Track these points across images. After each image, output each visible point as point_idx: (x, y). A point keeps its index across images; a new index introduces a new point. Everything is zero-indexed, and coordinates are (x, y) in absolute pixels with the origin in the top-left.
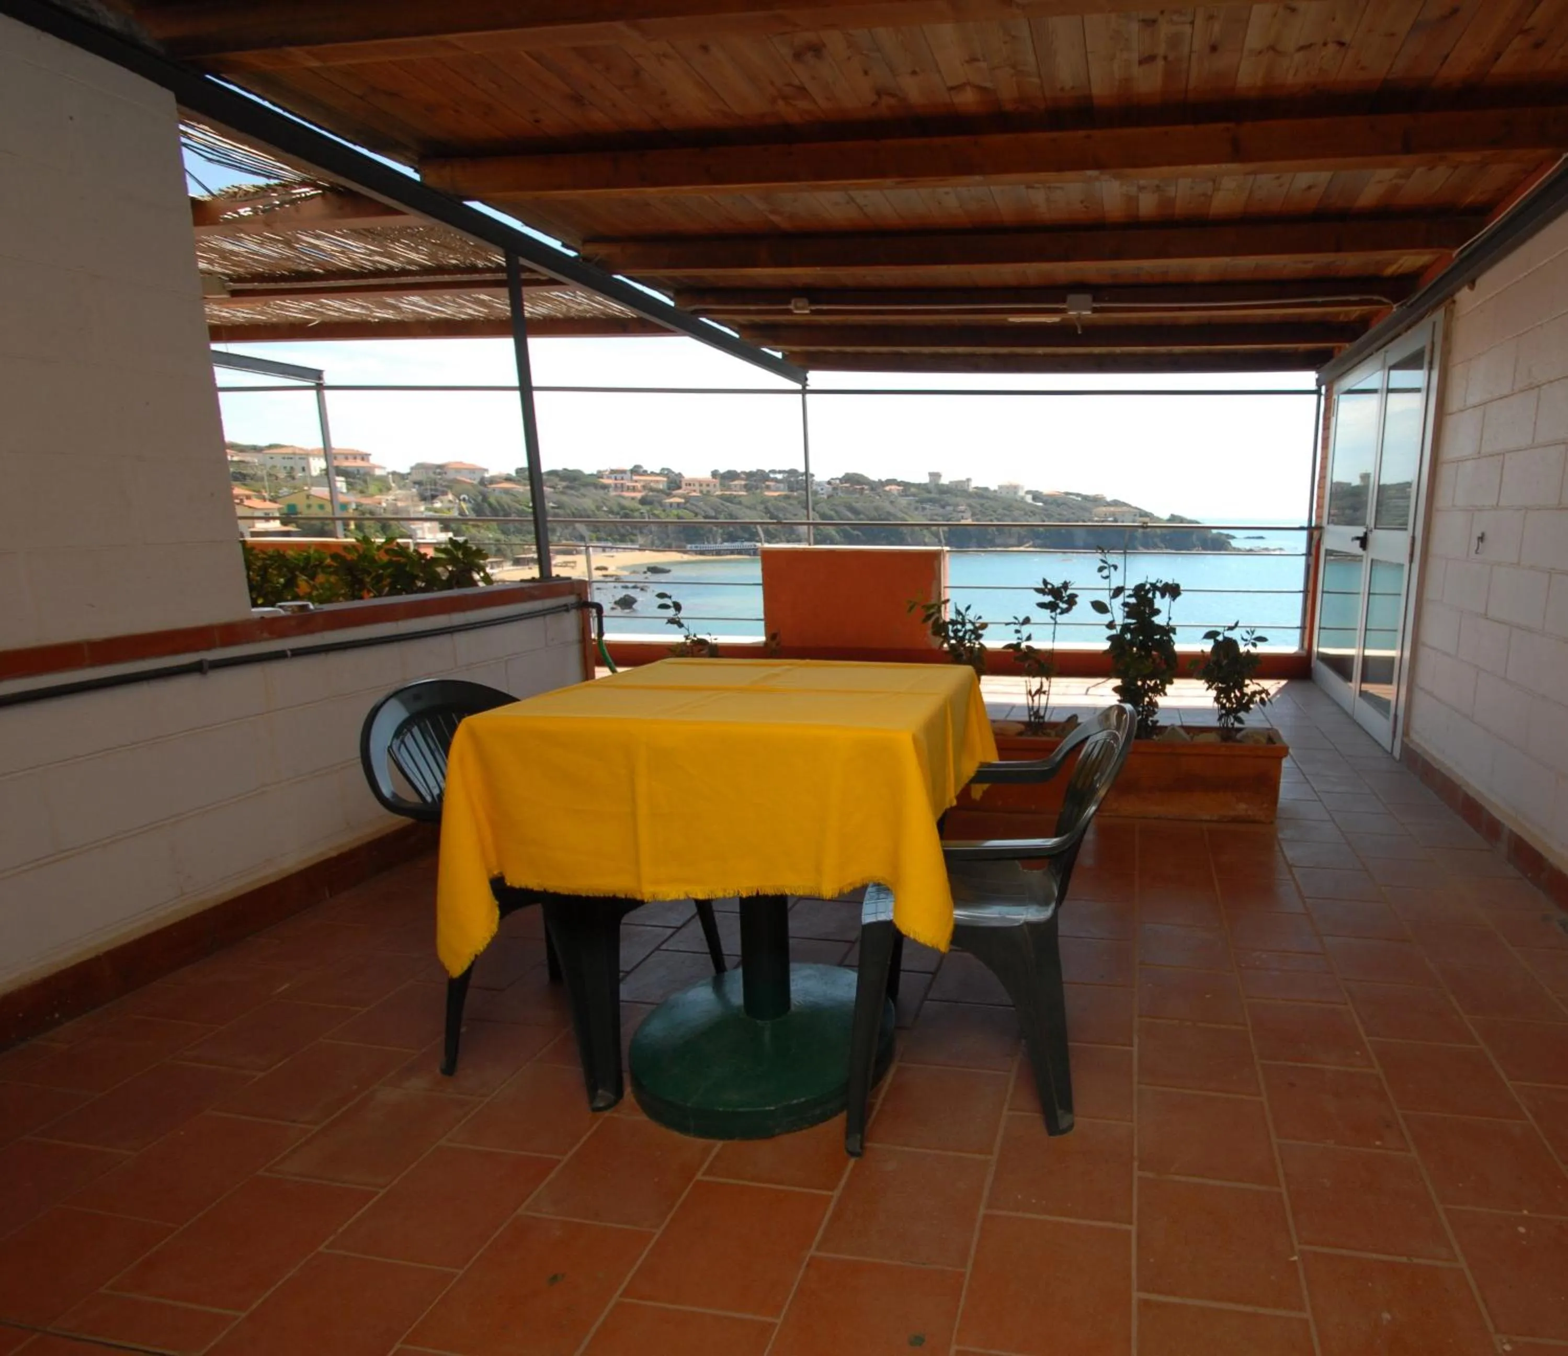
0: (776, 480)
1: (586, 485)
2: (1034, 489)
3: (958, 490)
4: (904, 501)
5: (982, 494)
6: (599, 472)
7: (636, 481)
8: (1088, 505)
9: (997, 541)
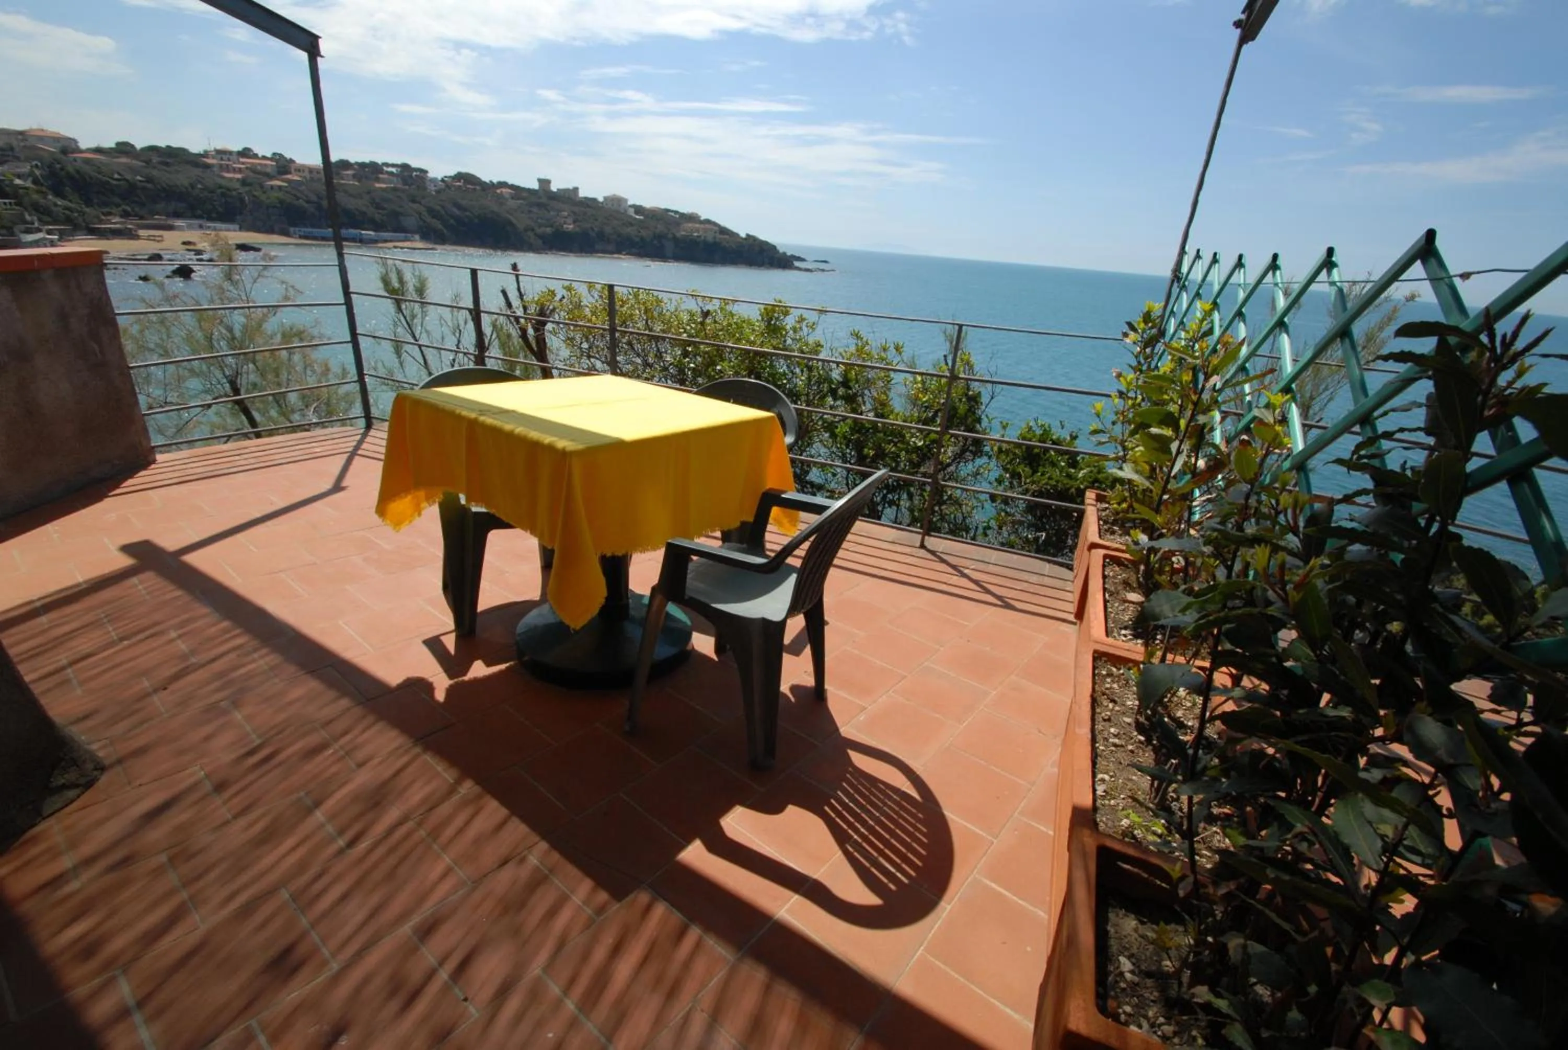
0: (389, 173)
1: (186, 162)
2: (636, 203)
3: (569, 197)
4: (513, 204)
5: (590, 203)
6: (206, 152)
7: (240, 163)
9: (597, 247)
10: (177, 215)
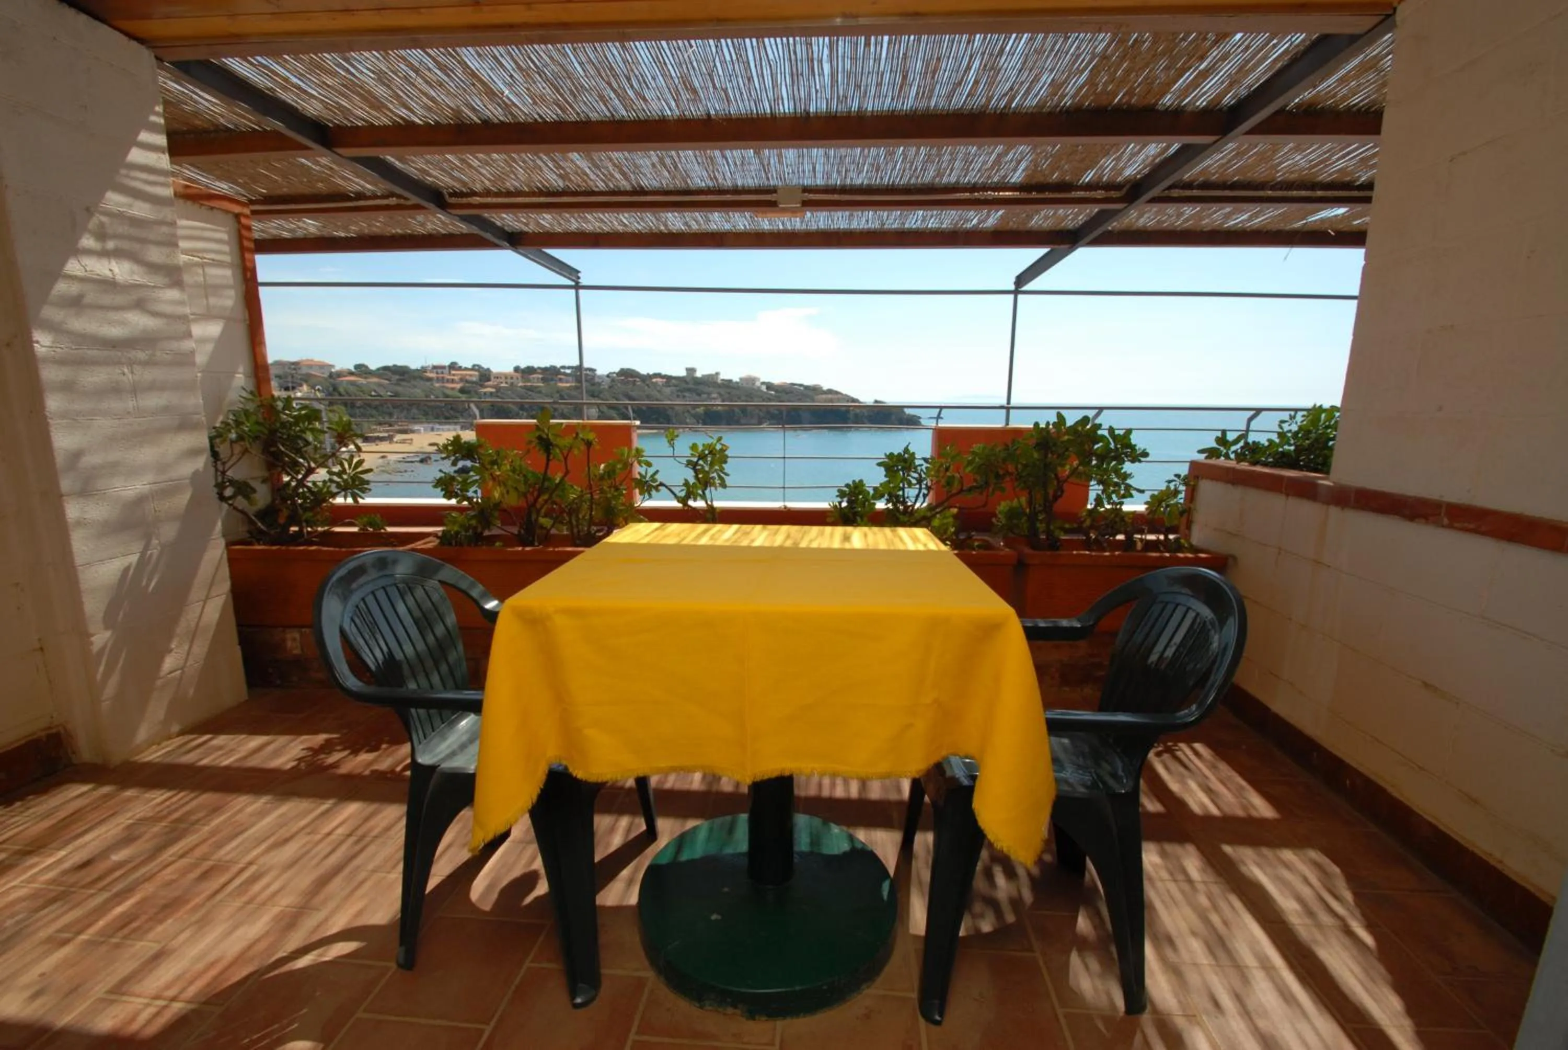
0: (565, 374)
1: (415, 378)
2: (766, 380)
3: (710, 382)
4: (667, 391)
5: (728, 384)
6: (422, 367)
7: (454, 375)
8: (810, 393)
9: (743, 421)
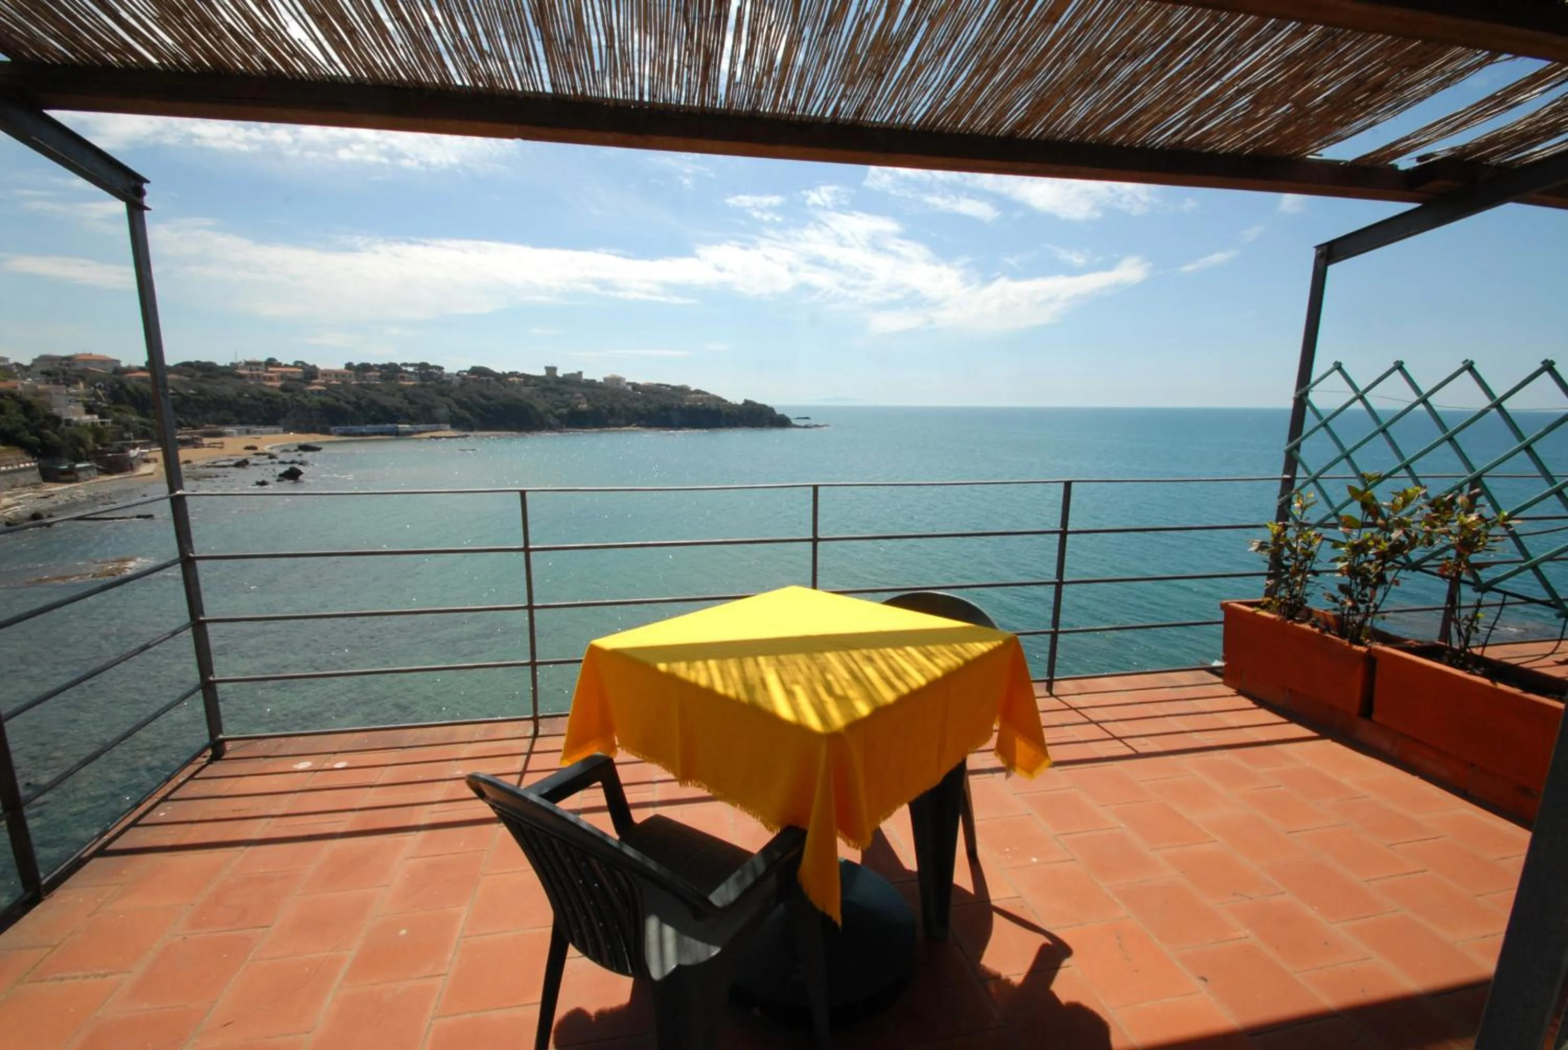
0: (408, 372)
1: (223, 374)
2: (632, 381)
3: (574, 381)
4: (526, 390)
5: (591, 384)
6: (232, 364)
7: (272, 372)
8: (678, 394)
9: (610, 422)
10: (227, 423)
